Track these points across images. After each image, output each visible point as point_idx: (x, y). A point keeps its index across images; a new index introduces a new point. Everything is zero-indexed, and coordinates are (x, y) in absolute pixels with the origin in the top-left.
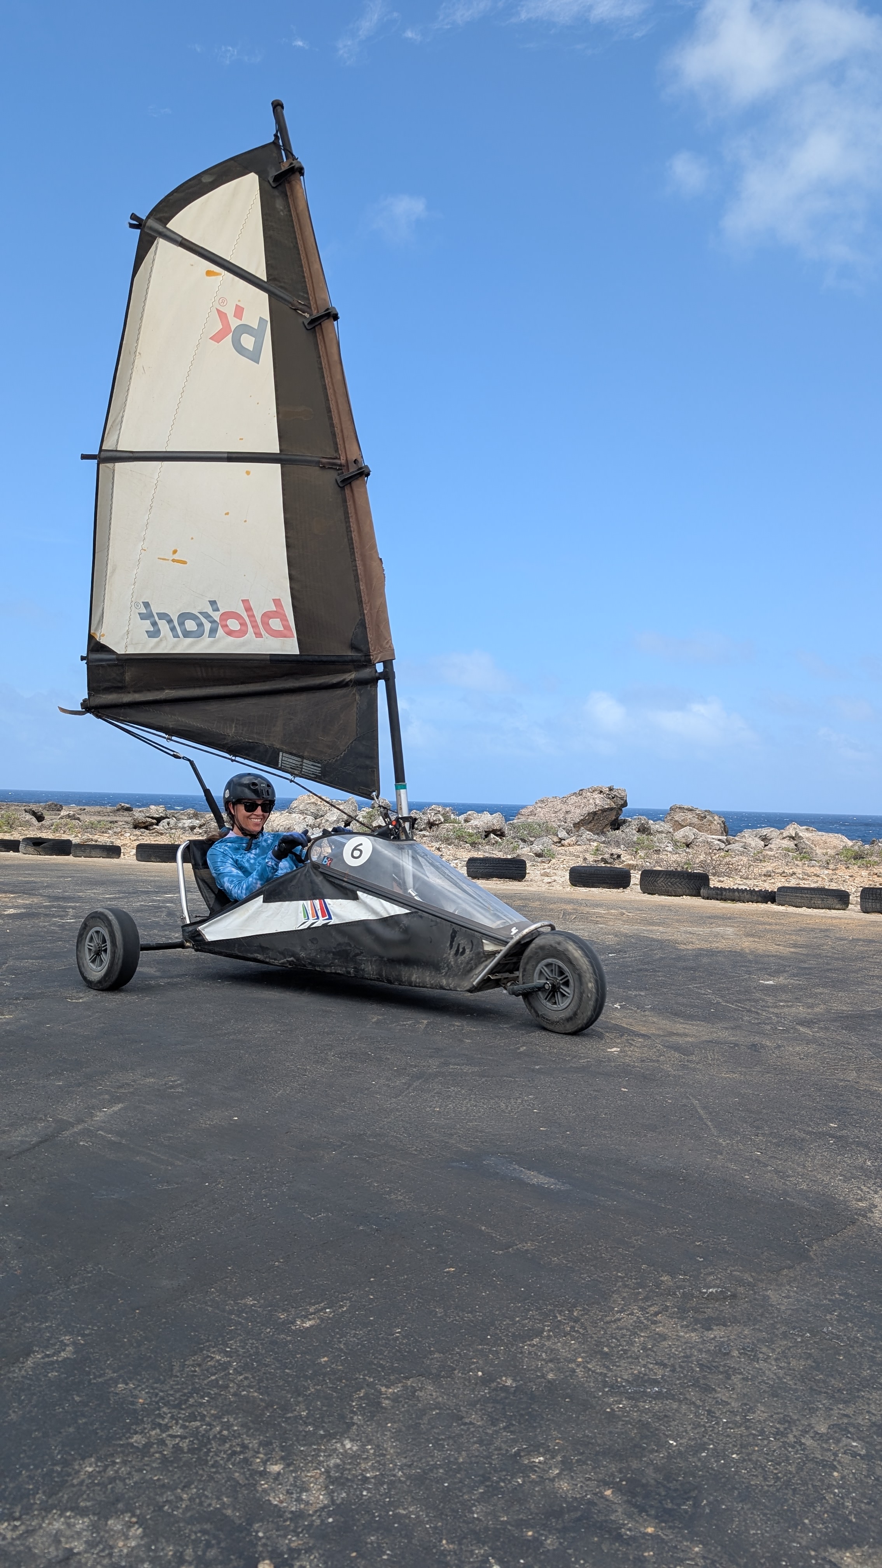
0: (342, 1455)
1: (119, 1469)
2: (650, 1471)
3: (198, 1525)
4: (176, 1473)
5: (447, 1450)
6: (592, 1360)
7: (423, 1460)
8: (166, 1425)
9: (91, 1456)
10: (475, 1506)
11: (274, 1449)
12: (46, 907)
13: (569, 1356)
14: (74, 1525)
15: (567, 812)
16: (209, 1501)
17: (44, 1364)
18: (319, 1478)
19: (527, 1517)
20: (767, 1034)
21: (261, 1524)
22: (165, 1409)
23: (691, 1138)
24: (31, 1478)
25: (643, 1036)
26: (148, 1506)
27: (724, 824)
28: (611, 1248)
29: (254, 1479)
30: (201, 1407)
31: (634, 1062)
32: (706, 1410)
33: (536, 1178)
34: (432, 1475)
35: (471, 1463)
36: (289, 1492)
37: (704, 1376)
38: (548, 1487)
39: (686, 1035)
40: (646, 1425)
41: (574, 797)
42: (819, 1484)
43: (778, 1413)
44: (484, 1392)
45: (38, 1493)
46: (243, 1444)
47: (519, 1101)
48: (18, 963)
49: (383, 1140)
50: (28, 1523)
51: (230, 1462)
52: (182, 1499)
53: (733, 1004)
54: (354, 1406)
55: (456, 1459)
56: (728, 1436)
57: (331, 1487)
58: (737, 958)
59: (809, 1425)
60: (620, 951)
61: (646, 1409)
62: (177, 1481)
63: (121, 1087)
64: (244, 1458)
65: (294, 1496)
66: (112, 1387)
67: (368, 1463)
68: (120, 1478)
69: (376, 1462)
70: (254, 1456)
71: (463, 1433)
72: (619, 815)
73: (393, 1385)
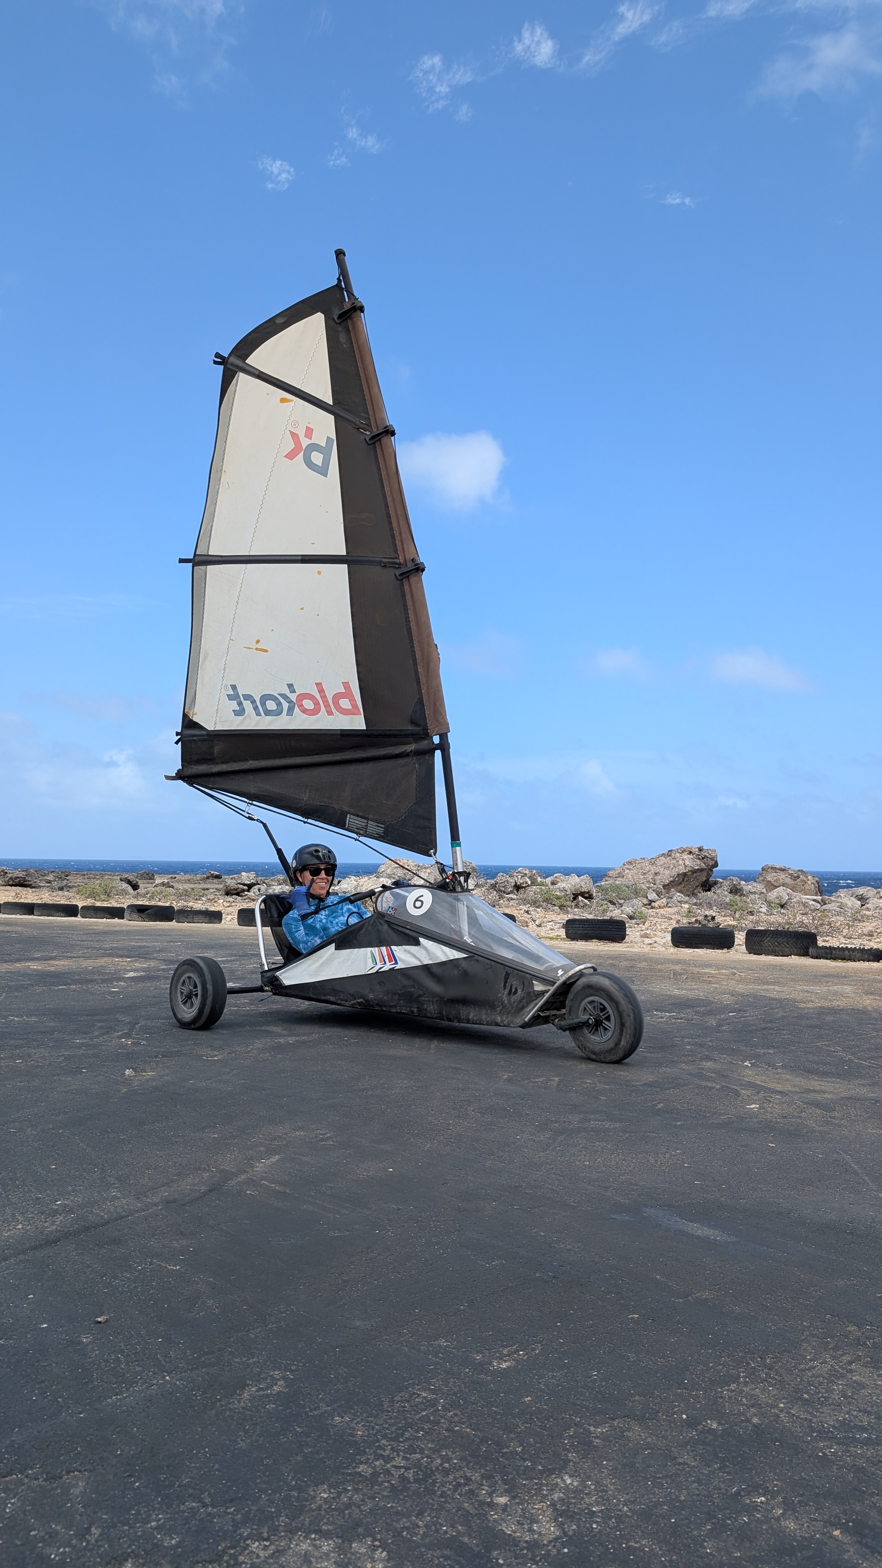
0: (564, 1489)
1: (352, 1496)
2: (874, 1514)
3: (438, 1551)
4: (407, 1501)
5: (667, 1488)
6: (793, 1406)
7: (646, 1497)
8: (388, 1456)
9: (322, 1483)
10: (706, 1542)
11: (496, 1482)
13: (770, 1401)
14: (321, 1547)
15: (656, 874)
16: (444, 1529)
17: (260, 1396)
18: (546, 1510)
19: (760, 1553)
21: (499, 1552)
22: (384, 1442)
23: (850, 1193)
24: (271, 1502)
25: (780, 1093)
27: (818, 883)
28: (791, 1298)
29: (483, 1510)
30: (418, 1441)
31: (776, 1118)
33: (700, 1230)
34: (655, 1510)
35: (693, 1501)
36: (520, 1523)
38: (775, 1526)
39: (824, 1092)
40: (860, 1470)
41: (662, 858)
44: (691, 1433)
45: (281, 1516)
46: (466, 1476)
47: (667, 1156)
48: (149, 1023)
49: (540, 1191)
51: (457, 1493)
52: (418, 1527)
53: (866, 1061)
54: (566, 1444)
55: (677, 1497)
57: (560, 1520)
58: (861, 1015)
60: (740, 1010)
61: (858, 1454)
62: (410, 1509)
63: (274, 1139)
64: (470, 1489)
65: (526, 1526)
66: (328, 1419)
67: (592, 1498)
68: (355, 1505)
69: (599, 1498)
70: (479, 1487)
71: (679, 1472)
72: (709, 876)
73: (600, 1425)
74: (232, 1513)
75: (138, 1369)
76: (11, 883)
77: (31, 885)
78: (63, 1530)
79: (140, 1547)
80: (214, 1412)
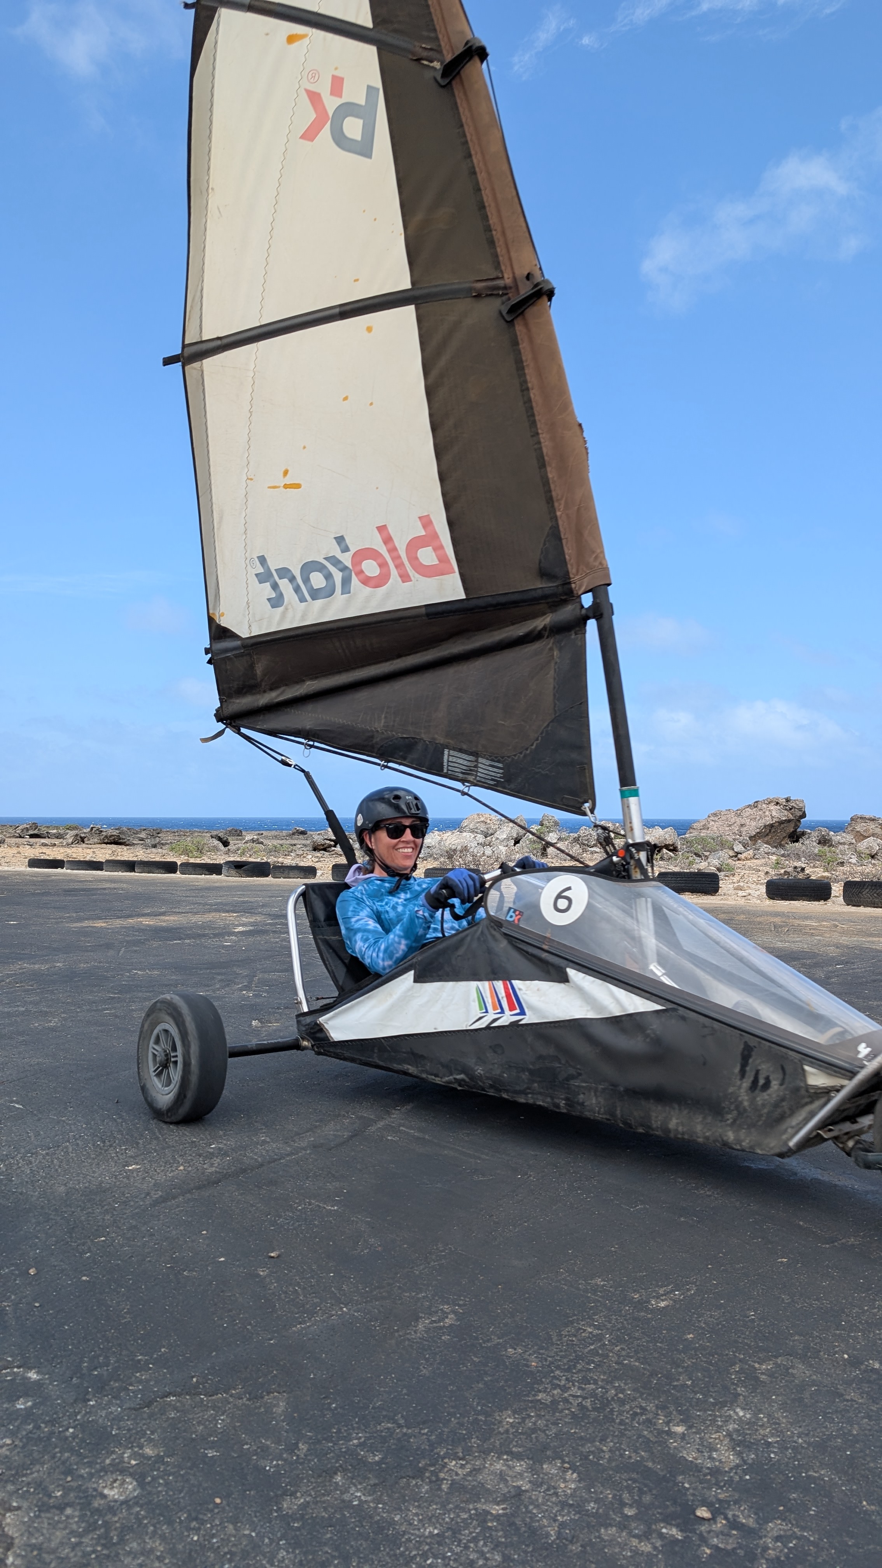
0: (738, 1421)
1: (536, 1421)
3: (626, 1474)
4: (589, 1428)
5: (839, 1423)
7: (818, 1430)
8: (564, 1386)
9: (506, 1409)
11: (671, 1413)
14: (514, 1467)
15: (742, 825)
16: (628, 1454)
17: (434, 1328)
18: (723, 1440)
21: (683, 1476)
22: (558, 1372)
24: (461, 1424)
29: (663, 1438)
30: (590, 1373)
34: (831, 1443)
36: (699, 1451)
41: (749, 809)
44: (855, 1373)
45: (472, 1438)
46: (641, 1406)
50: (473, 1462)
51: (635, 1422)
52: (604, 1452)
54: (733, 1379)
55: (850, 1431)
57: (738, 1449)
60: (847, 963)
62: (593, 1435)
64: (647, 1419)
65: (705, 1454)
66: (502, 1351)
67: (766, 1429)
68: (540, 1430)
69: (773, 1429)
70: (655, 1417)
71: (848, 1408)
72: (797, 826)
73: (764, 1362)
74: (426, 1434)
75: (316, 1300)
76: (106, 841)
77: (125, 842)
78: (273, 1445)
79: (346, 1462)
80: (393, 1342)
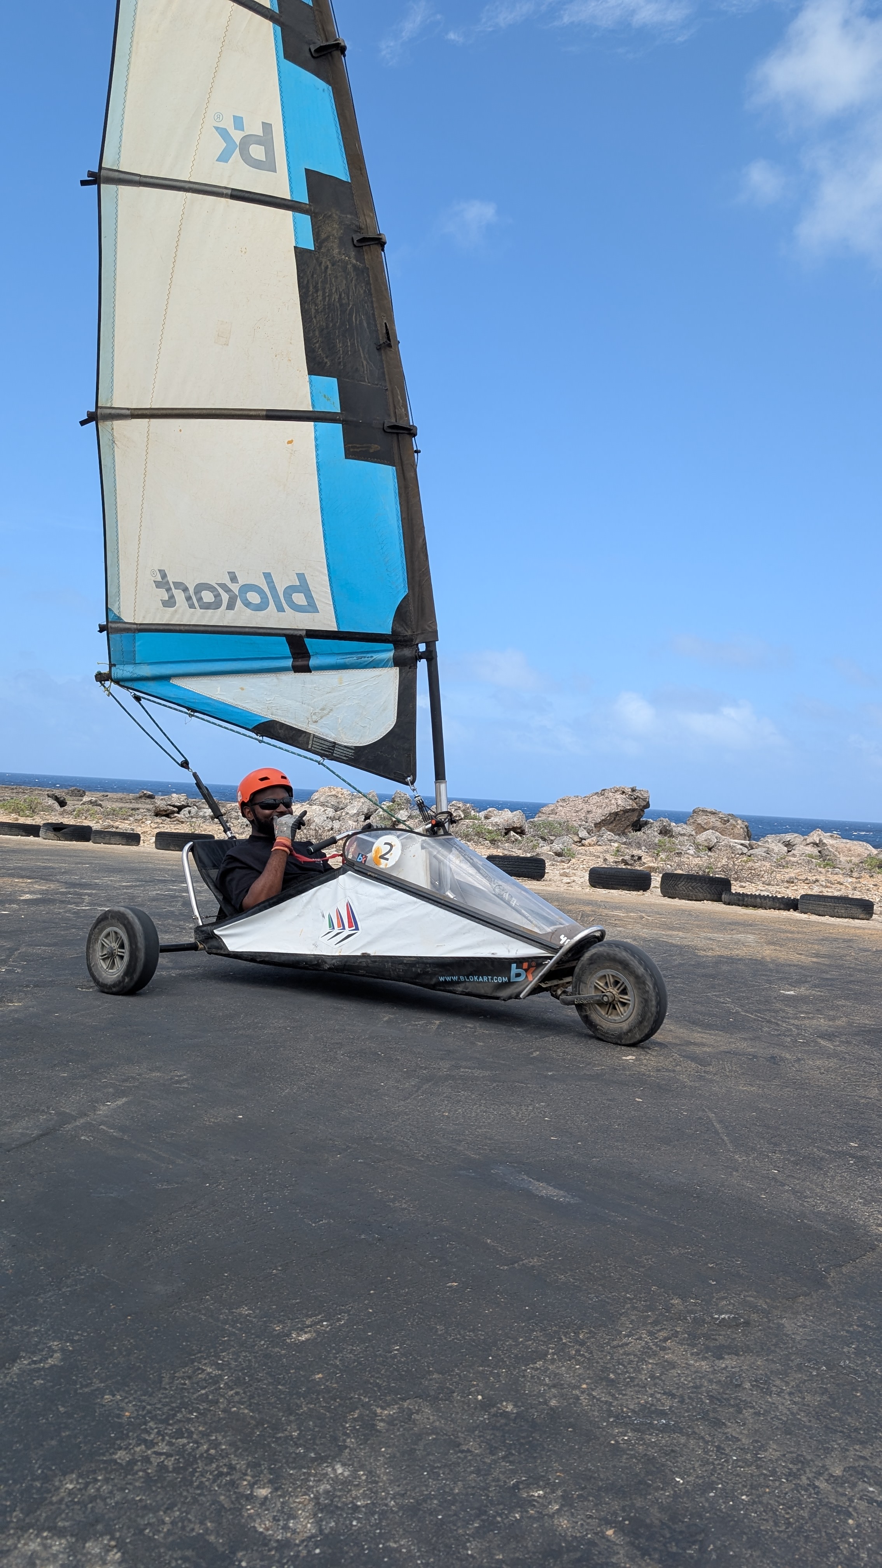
0: (332, 1480)
1: (101, 1487)
2: (655, 1511)
3: (179, 1552)
4: (159, 1493)
5: (443, 1479)
6: (597, 1387)
7: (417, 1490)
8: (152, 1441)
9: (72, 1472)
10: (470, 1542)
11: (262, 1472)
12: (62, 893)
13: (573, 1381)
14: (51, 1547)
15: (588, 812)
16: (192, 1526)
17: (30, 1370)
18: (307, 1504)
19: (524, 1556)
20: (787, 1046)
21: (244, 1553)
22: (151, 1424)
23: (706, 1154)
24: (9, 1493)
25: (660, 1044)
26: (129, 1528)
27: (747, 828)
28: (620, 1266)
29: (240, 1503)
30: (189, 1423)
31: (649, 1071)
32: (716, 1446)
33: (545, 1190)
34: (425, 1505)
35: (467, 1494)
36: (275, 1519)
37: (714, 1408)
38: (547, 1524)
39: (703, 1045)
40: (651, 1460)
41: (596, 797)
42: (832, 1531)
43: (791, 1452)
44: (483, 1417)
45: (15, 1511)
46: (231, 1464)
47: (530, 1108)
48: (30, 950)
49: (390, 1144)
51: (216, 1484)
52: (164, 1523)
53: (752, 1014)
54: (347, 1428)
55: (452, 1489)
56: (738, 1475)
57: (320, 1515)
58: (758, 966)
59: (824, 1466)
61: (652, 1442)
62: (160, 1502)
63: (124, 1081)
64: (231, 1480)
65: (281, 1523)
66: (98, 1398)
67: (359, 1490)
68: (101, 1497)
69: (368, 1489)
70: (241, 1478)
71: (460, 1461)
72: (640, 816)
73: (389, 1406)
